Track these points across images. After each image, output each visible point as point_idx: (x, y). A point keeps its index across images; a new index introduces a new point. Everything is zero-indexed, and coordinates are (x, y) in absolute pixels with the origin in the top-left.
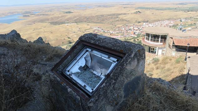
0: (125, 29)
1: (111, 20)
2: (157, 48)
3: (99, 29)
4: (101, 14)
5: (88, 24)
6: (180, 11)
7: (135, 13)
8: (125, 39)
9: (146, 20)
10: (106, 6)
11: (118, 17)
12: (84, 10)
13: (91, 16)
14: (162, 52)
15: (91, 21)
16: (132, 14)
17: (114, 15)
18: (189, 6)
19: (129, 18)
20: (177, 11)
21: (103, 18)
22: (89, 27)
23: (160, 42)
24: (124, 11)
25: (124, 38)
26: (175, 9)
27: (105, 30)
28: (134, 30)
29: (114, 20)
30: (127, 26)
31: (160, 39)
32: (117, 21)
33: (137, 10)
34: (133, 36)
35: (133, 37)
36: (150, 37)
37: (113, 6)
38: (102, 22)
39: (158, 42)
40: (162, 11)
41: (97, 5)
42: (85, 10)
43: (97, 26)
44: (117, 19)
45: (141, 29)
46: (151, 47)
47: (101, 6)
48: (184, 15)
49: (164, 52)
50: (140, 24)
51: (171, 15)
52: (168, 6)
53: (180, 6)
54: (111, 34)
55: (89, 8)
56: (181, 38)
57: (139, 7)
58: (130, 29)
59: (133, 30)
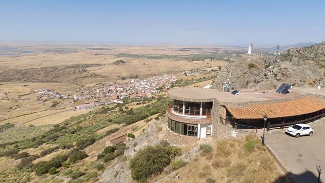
0: (100, 91)
1: (73, 76)
2: (199, 125)
3: (50, 93)
4: (52, 65)
5: (26, 84)
6: (182, 60)
7: (115, 63)
8: (103, 108)
9: (135, 75)
10: (62, 51)
11: (86, 71)
12: (15, 57)
13: (31, 69)
14: (207, 132)
15: (33, 79)
16: (110, 64)
17: (78, 66)
18: (193, 53)
19: (106, 73)
20: (178, 61)
21: (56, 72)
22: (27, 90)
23: (203, 115)
24: (95, 60)
25: (102, 106)
26: (176, 58)
27: (62, 94)
28: (117, 91)
29: (78, 76)
30: (103, 85)
31: (201, 109)
32: (85, 77)
33: (119, 59)
34: (116, 101)
35: (117, 103)
36: (184, 107)
37: (75, 52)
38: (55, 80)
39: (199, 115)
40: (157, 60)
41: (42, 49)
42: (18, 57)
43: (46, 88)
44: (85, 74)
45: (128, 89)
46: (188, 125)
47: (51, 51)
48: (188, 66)
49: (209, 131)
50: (125, 81)
51: (171, 66)
52: (165, 53)
53: (181, 52)
54: (74, 102)
55: (25, 54)
56: (239, 105)
57: (121, 54)
58: (110, 91)
59: (115, 92)
